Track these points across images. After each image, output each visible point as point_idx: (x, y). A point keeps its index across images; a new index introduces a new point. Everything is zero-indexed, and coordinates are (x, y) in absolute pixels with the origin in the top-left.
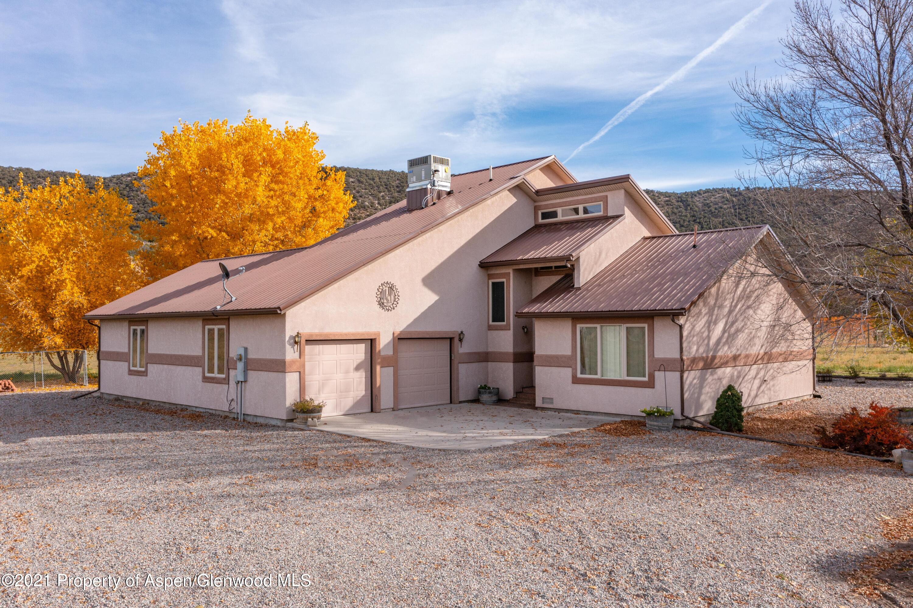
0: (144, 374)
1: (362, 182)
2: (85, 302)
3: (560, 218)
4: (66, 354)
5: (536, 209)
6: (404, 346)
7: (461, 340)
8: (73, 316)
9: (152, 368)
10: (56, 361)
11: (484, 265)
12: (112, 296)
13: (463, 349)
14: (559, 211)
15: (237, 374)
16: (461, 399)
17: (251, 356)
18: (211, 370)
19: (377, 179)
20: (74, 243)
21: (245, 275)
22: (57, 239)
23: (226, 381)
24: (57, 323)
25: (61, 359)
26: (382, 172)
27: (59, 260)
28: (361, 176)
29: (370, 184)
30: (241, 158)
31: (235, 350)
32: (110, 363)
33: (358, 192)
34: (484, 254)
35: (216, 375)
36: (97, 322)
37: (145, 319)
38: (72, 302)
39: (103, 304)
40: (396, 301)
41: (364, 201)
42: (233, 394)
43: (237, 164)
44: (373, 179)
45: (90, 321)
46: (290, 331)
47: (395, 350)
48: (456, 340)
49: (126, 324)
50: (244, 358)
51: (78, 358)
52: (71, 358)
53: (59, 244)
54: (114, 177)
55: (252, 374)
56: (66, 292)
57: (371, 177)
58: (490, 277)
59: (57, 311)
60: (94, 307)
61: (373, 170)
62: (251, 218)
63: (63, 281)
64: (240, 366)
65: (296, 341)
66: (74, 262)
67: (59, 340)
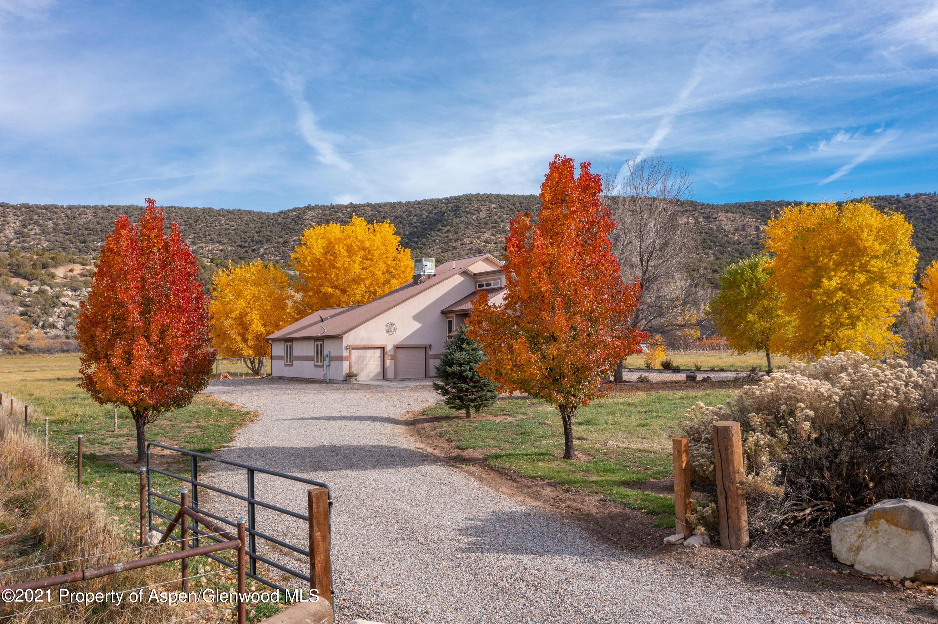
0: (291, 365)
1: (503, 208)
2: (264, 331)
3: (492, 287)
4: (254, 360)
5: (476, 282)
6: (400, 352)
7: (430, 348)
8: (257, 339)
9: (295, 363)
10: (250, 365)
11: (444, 313)
12: (278, 327)
13: (432, 352)
14: (492, 282)
15: (326, 363)
16: (431, 375)
17: (332, 355)
18: (317, 362)
19: (518, 204)
20: (258, 299)
21: (330, 320)
22: (249, 297)
23: (323, 366)
24: (251, 342)
25: (251, 363)
26: (523, 197)
27: (251, 309)
28: (502, 202)
29: (511, 210)
30: (346, 248)
31: (326, 352)
32: (277, 361)
33: (500, 217)
34: (443, 307)
35: (319, 364)
36: (270, 342)
37: (291, 340)
38: (257, 331)
39: (273, 332)
40: (395, 330)
41: (505, 226)
42: (325, 372)
43: (344, 252)
44: (514, 204)
45: (267, 341)
46: (344, 345)
47: (395, 352)
48: (428, 348)
49: (283, 343)
50: (329, 356)
51: (261, 362)
52: (257, 361)
53: (250, 300)
54: (281, 212)
55: (332, 363)
56: (254, 326)
57: (512, 202)
58: (447, 318)
59: (249, 336)
60: (269, 333)
61: (514, 195)
62: (353, 280)
63: (253, 320)
64: (327, 359)
65: (348, 348)
66: (258, 309)
67: (251, 352)
